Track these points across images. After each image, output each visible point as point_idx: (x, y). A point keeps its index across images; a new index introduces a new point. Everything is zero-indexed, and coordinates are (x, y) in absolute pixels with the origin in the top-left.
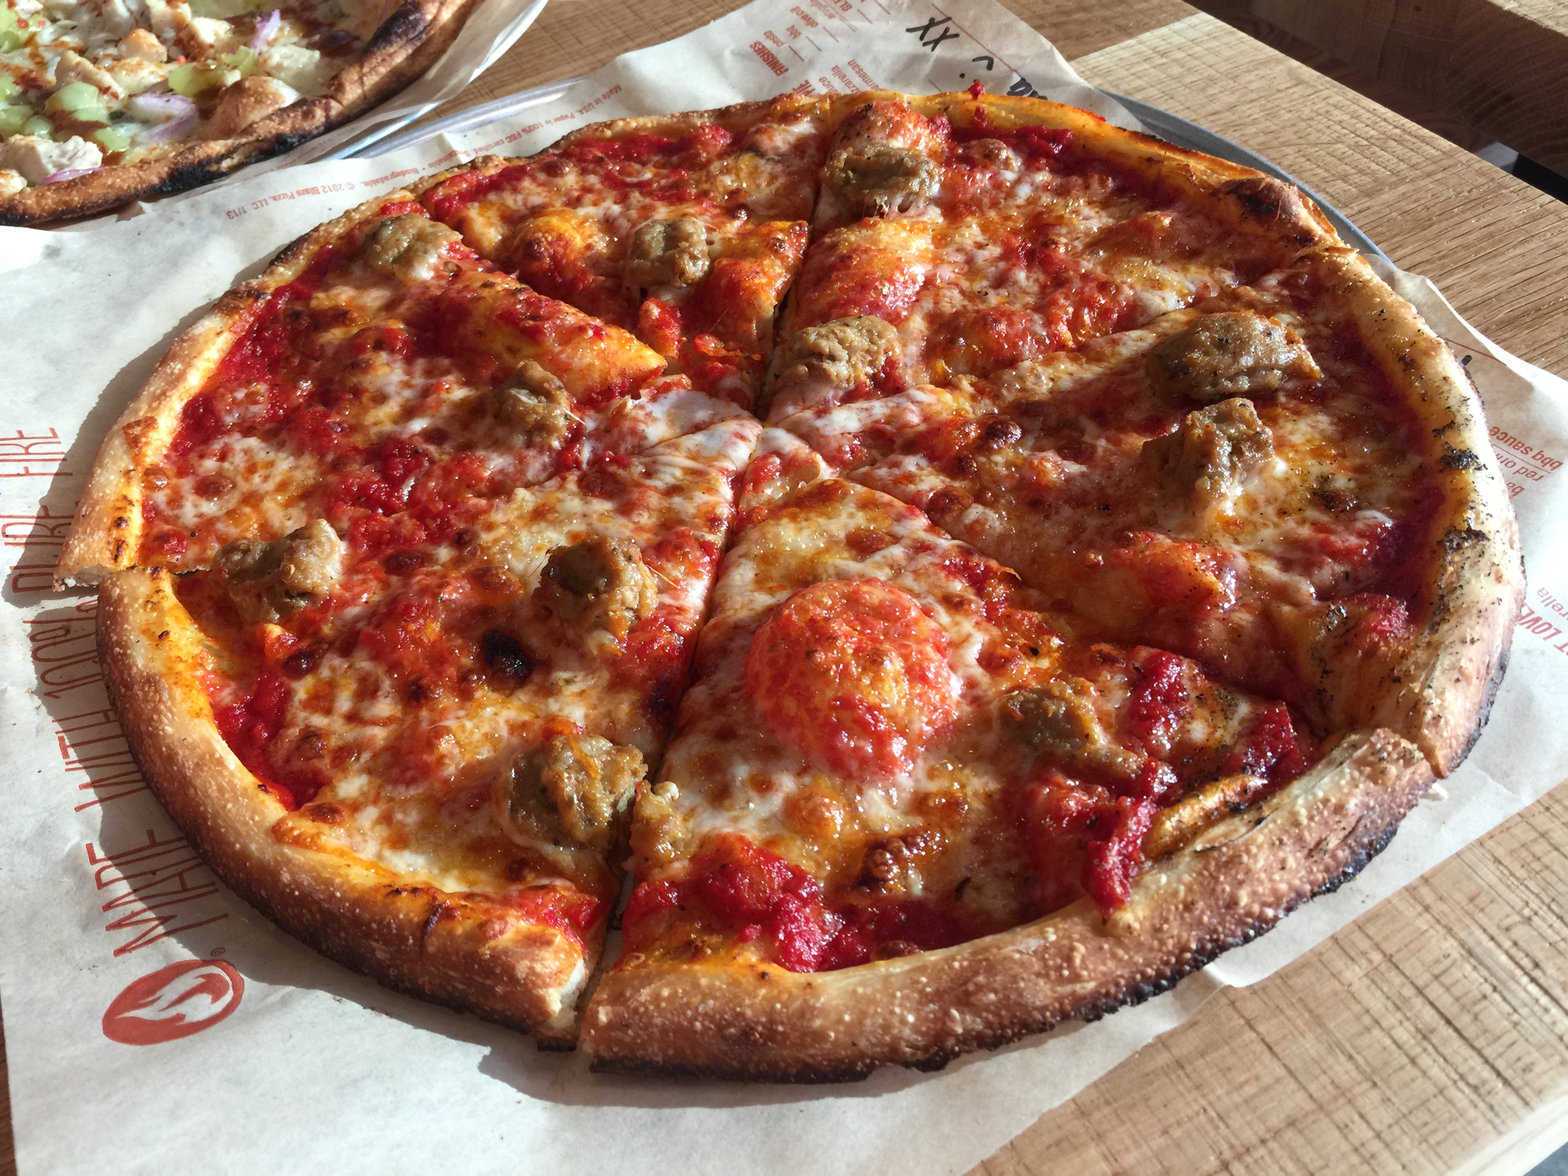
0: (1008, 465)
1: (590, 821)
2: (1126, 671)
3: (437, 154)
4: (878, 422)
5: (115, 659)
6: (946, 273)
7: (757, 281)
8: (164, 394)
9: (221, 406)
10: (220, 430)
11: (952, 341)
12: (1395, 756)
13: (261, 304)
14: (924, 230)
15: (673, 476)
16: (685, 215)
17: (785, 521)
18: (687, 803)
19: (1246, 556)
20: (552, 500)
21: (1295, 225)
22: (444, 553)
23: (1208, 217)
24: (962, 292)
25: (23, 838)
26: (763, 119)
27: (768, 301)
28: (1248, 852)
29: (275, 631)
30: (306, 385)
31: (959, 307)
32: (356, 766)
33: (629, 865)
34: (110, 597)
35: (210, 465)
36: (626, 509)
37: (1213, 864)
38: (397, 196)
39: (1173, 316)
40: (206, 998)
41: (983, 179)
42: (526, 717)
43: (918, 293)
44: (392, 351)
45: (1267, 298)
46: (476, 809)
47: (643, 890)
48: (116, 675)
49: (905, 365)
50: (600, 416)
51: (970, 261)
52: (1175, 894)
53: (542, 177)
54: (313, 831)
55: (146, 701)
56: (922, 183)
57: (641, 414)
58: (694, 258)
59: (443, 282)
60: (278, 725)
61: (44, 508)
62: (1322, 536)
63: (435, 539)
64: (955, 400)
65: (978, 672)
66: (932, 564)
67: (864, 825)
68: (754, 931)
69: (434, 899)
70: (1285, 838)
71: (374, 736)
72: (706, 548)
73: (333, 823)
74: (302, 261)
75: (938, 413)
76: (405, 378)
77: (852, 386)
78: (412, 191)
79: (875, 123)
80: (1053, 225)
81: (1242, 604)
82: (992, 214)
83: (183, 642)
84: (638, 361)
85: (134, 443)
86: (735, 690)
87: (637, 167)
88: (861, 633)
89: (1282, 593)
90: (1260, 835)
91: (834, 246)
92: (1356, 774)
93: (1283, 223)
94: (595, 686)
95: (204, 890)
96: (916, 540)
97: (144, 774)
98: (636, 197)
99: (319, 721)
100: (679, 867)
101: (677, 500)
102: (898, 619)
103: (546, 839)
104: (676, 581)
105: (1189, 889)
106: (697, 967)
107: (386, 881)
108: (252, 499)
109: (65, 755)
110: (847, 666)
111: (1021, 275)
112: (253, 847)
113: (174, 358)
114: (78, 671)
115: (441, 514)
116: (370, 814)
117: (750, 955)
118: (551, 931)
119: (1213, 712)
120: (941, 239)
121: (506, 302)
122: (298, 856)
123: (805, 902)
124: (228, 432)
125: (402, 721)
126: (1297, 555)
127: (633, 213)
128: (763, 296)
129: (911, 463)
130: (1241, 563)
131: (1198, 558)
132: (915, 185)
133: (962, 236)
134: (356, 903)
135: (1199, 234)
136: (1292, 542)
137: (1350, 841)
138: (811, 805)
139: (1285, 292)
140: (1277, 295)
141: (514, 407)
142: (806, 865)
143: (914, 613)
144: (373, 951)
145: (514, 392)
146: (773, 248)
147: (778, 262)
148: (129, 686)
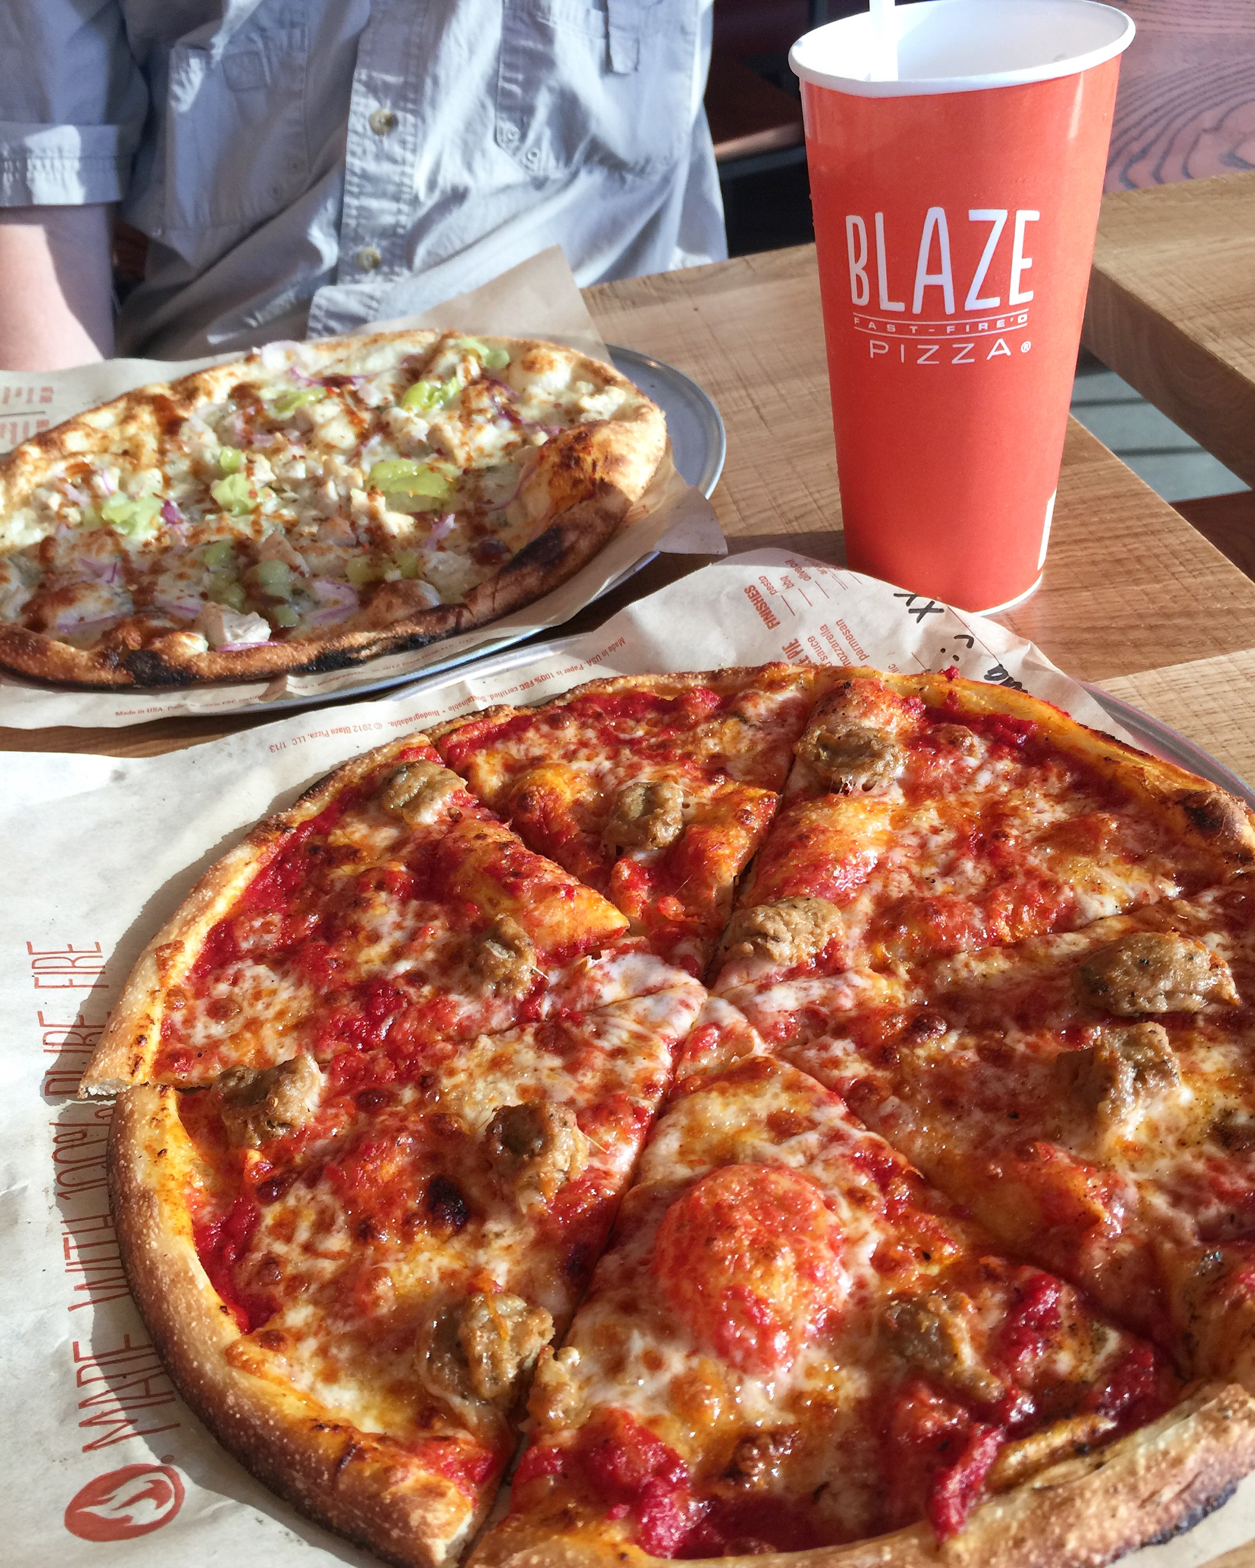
0: (930, 1059)
1: (495, 1380)
2: (1007, 1290)
3: (457, 698)
4: (813, 1002)
5: (119, 1169)
6: (898, 857)
7: (720, 852)
8: (194, 919)
9: (239, 933)
10: (237, 956)
11: (894, 928)
12: (1240, 1415)
13: (288, 835)
14: (885, 810)
15: (620, 1038)
16: (666, 777)
17: (714, 1094)
18: (585, 1371)
19: (1139, 1185)
20: (510, 1050)
21: (1238, 842)
22: (408, 1094)
23: (1155, 825)
24: (911, 876)
25: (23, 1331)
26: (751, 685)
27: (728, 872)
28: (1082, 1495)
29: (255, 1156)
30: (313, 919)
31: (906, 892)
32: (305, 1296)
33: (524, 1427)
34: (123, 1111)
35: (222, 989)
36: (572, 1068)
37: (1047, 1503)
38: (416, 741)
39: (1109, 922)
40: (150, 1503)
41: (945, 765)
42: (457, 1265)
43: (869, 875)
44: (391, 892)
45: (1203, 914)
46: (399, 1352)
47: (534, 1453)
48: (118, 1186)
49: (847, 947)
50: (563, 971)
51: (923, 846)
52: (1007, 1529)
53: (545, 728)
54: (259, 1357)
55: (139, 1214)
56: (887, 765)
57: (599, 974)
58: (666, 824)
59: (444, 828)
60: (245, 1249)
61: (81, 1017)
62: (1213, 1174)
63: (403, 1079)
64: (890, 986)
65: (869, 1272)
66: (843, 1156)
67: (740, 1416)
68: (621, 1511)
69: (351, 1438)
70: (1120, 1486)
71: (324, 1269)
72: (639, 1113)
73: (277, 1350)
74: (327, 797)
75: (872, 999)
76: (398, 919)
77: (794, 964)
78: (429, 735)
79: (851, 701)
80: (1007, 816)
81: (1127, 1234)
82: (952, 798)
83: (176, 1161)
84: (604, 921)
85: (162, 965)
86: (644, 1263)
87: (631, 723)
88: (762, 1222)
89: (1166, 1227)
90: (1097, 1481)
91: (796, 823)
92: (1200, 1429)
93: (1226, 840)
94: (520, 1243)
95: (164, 1398)
96: (832, 1129)
97: (128, 1281)
98: (626, 752)
99: (279, 1248)
100: (567, 1436)
101: (620, 1063)
102: (798, 1212)
103: (455, 1391)
104: (607, 1146)
105: (1021, 1526)
106: (566, 1539)
107: (313, 1415)
108: (254, 1025)
109: (67, 1256)
110: (741, 1257)
111: (968, 866)
112: (208, 1367)
113: (206, 887)
114: (88, 1174)
115: (412, 1056)
116: (310, 1345)
117: (616, 1533)
118: (446, 1483)
119: (1082, 1344)
120: (900, 820)
121: (494, 856)
122: (245, 1381)
123: (674, 1487)
124: (241, 958)
125: (350, 1255)
126: (1187, 1191)
127: (621, 771)
128: (724, 868)
129: (840, 1048)
130: (1132, 1193)
131: (1090, 1183)
132: (880, 766)
133: (919, 819)
134: (286, 1433)
135: (1143, 839)
136: (1184, 1176)
137: (1186, 1496)
138: (693, 1390)
139: (1219, 910)
140: (1211, 912)
141: (486, 961)
142: (682, 1450)
143: (814, 1207)
144: (294, 1480)
145: (488, 944)
146: (741, 818)
147: (743, 833)
148: (127, 1199)
